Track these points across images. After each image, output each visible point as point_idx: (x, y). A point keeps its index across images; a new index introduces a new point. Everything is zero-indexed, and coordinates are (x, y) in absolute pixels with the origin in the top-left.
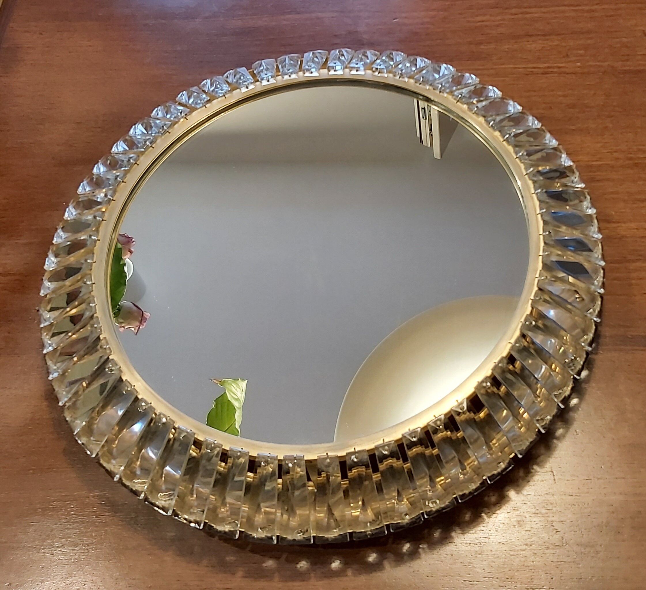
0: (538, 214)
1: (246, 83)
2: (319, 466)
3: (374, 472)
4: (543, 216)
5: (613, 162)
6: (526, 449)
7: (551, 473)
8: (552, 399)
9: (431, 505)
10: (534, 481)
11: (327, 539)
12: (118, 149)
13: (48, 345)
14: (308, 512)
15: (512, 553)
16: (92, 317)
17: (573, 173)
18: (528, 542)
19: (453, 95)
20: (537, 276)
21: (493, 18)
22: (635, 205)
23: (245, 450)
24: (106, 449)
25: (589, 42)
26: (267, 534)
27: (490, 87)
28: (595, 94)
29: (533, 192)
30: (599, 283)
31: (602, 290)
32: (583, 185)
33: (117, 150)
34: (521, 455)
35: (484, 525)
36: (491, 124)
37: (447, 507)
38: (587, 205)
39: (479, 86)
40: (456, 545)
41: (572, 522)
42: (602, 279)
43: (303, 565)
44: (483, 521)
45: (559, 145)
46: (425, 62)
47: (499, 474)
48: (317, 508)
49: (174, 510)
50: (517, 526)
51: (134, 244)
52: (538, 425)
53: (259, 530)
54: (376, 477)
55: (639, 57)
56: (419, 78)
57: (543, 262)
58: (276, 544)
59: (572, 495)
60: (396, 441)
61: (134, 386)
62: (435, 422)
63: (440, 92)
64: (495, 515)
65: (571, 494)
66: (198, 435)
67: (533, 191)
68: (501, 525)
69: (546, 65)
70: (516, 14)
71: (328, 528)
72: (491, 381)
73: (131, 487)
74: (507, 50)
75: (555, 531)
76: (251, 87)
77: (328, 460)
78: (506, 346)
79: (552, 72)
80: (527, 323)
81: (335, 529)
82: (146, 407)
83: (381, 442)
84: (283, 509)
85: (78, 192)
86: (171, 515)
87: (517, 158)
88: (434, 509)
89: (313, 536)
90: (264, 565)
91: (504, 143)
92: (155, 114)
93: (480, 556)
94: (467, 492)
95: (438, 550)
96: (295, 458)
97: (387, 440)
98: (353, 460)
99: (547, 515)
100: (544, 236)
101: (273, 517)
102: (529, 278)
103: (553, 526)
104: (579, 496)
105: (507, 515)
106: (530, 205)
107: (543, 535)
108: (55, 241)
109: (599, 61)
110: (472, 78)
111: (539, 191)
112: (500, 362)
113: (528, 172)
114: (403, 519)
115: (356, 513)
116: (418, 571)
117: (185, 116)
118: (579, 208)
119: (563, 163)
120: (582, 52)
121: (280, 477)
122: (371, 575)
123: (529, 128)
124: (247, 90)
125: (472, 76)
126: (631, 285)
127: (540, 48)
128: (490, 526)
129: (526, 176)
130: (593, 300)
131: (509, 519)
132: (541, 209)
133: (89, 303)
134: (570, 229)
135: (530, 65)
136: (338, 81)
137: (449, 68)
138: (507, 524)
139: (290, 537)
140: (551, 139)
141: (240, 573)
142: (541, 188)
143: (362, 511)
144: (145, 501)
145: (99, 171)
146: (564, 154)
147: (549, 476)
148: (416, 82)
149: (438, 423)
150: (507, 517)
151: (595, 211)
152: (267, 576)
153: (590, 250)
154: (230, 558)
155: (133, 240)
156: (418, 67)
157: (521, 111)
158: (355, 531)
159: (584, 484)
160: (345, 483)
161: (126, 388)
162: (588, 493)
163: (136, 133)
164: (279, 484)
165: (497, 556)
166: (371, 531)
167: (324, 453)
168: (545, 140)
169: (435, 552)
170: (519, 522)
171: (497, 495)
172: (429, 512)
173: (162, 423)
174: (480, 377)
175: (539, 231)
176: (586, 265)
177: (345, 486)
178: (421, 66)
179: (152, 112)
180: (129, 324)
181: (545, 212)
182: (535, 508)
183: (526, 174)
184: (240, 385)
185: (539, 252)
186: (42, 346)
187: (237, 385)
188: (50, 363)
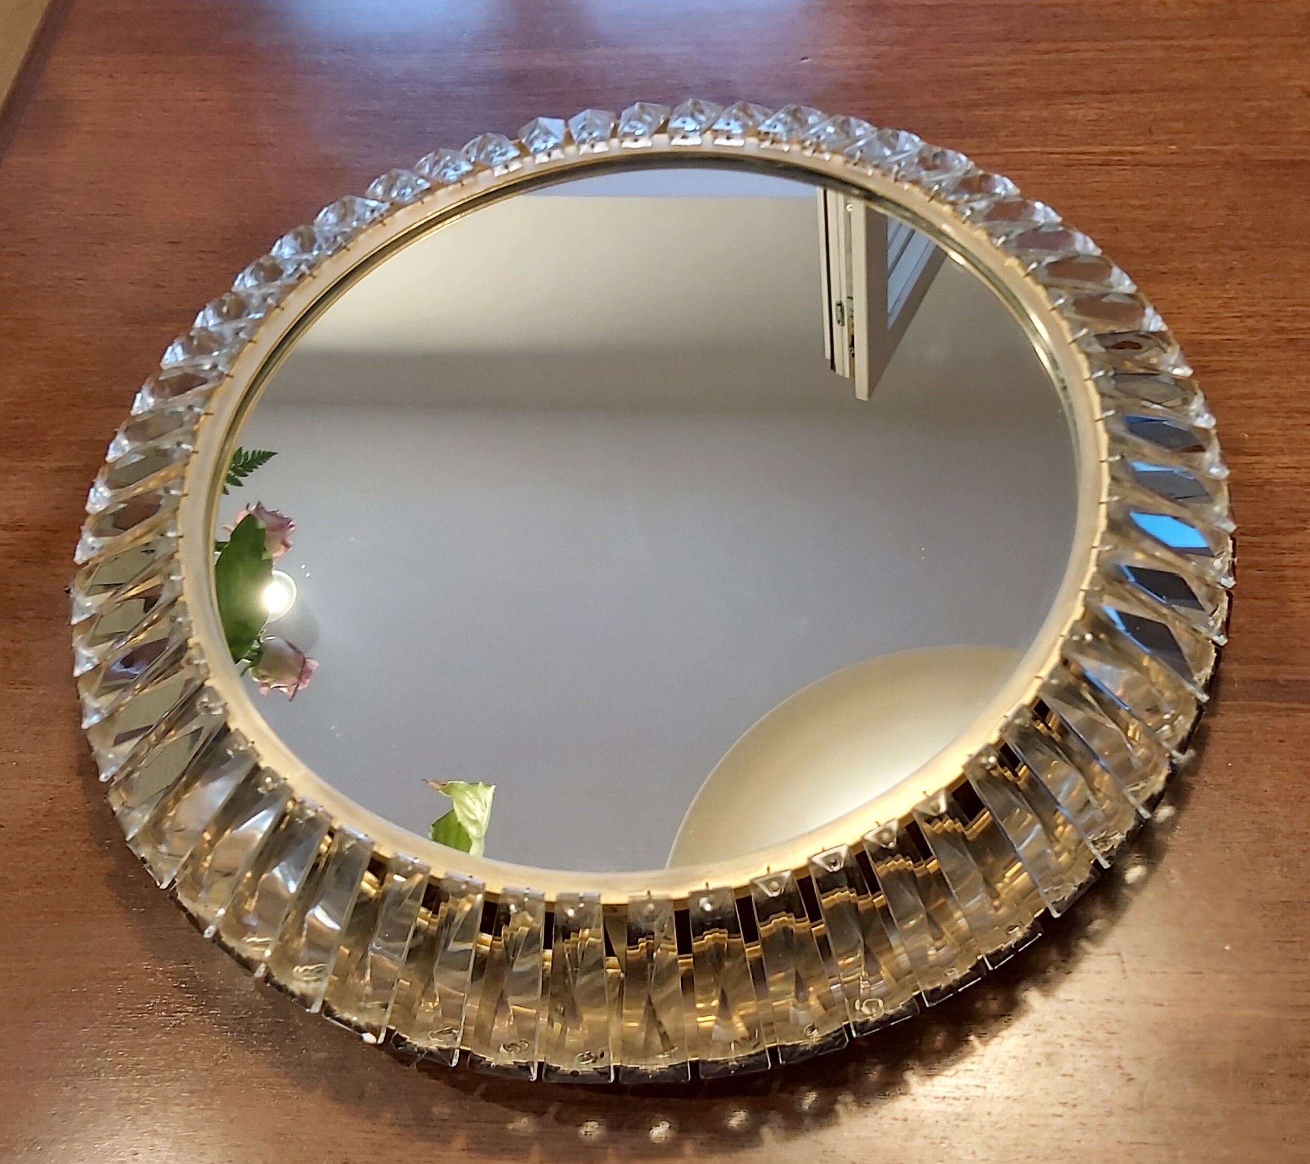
0: (1097, 421)
1: (504, 158)
2: (631, 919)
3: (746, 942)
4: (1109, 425)
5: (1243, 337)
6: (1068, 901)
7: (1115, 957)
8: (1127, 800)
9: (865, 1010)
10: (1081, 972)
11: (645, 1074)
12: (245, 284)
13: (84, 661)
14: (605, 1018)
15: (1034, 1121)
16: (173, 602)
17: (1169, 345)
18: (1069, 1098)
19: (922, 187)
20: (1097, 543)
21: (1000, 59)
22: (1290, 422)
23: (478, 880)
24: (189, 870)
25: (1193, 106)
26: (518, 1058)
27: (997, 177)
28: (1206, 205)
30: (1224, 566)
31: (1230, 580)
32: (1187, 372)
33: (243, 286)
34: (1058, 912)
35: (974, 1059)
36: (1001, 241)
37: (901, 1014)
38: (1198, 408)
39: (973, 174)
40: (914, 1100)
41: (1161, 1060)
42: (1230, 558)
43: (592, 1129)
44: (972, 1051)
45: (1137, 291)
46: (864, 128)
47: (1011, 950)
48: (625, 1011)
49: (324, 1002)
50: (1043, 1065)
51: (294, 531)
52: (1095, 851)
53: (502, 1049)
54: (753, 950)
55: (1296, 138)
56: (853, 154)
57: (1108, 516)
58: (536, 1082)
59: (1161, 1005)
60: (796, 872)
61: (253, 743)
62: (879, 835)
63: (896, 180)
64: (996, 1040)
65: (1159, 1003)
66: (380, 845)
67: (1087, 375)
68: (1011, 1062)
69: (1107, 148)
70: (1047, 53)
71: (647, 1051)
72: (997, 753)
73: (237, 950)
74: (1027, 119)
75: (1127, 1077)
76: (514, 166)
77: (651, 906)
78: (1030, 682)
79: (1120, 163)
80: (1075, 638)
81: (663, 1053)
82: (276, 785)
83: (763, 872)
84: (553, 1009)
85: (162, 364)
86: (320, 1013)
87: (1054, 309)
88: (872, 1019)
89: (615, 1067)
90: (510, 1126)
91: (1028, 280)
92: (323, 218)
93: (966, 1124)
94: (942, 984)
95: (876, 1108)
96: (581, 899)
97: (775, 869)
98: (702, 909)
99: (1108, 1044)
100: (1110, 464)
101: (532, 1025)
102: (1078, 547)
103: (1121, 1068)
104: (1178, 1007)
105: (1022, 1041)
106: (1079, 402)
107: (1101, 1087)
108: (110, 457)
109: (1215, 144)
110: (960, 159)
111: (1101, 373)
112: (1018, 714)
113: (1077, 337)
114: (806, 1037)
115: (707, 1022)
116: (833, 1151)
117: (380, 218)
118: (1183, 415)
119: (1148, 325)
120: (1180, 125)
121: (548, 946)
122: (733, 1155)
123: (1076, 254)
124: (505, 171)
125: (961, 155)
126: (1283, 578)
127: (1095, 117)
128: (987, 1062)
129: (1073, 346)
130: (1213, 600)
131: (1027, 1049)
132: (1104, 409)
133: (169, 575)
135: (1076, 149)
136: (688, 156)
137: (913, 140)
138: (1024, 1059)
139: (565, 1068)
140: (1122, 279)
141: (459, 1142)
142: (1105, 369)
143: (719, 1019)
144: (266, 982)
145: (205, 324)
146: (1150, 308)
147: (1112, 963)
148: (846, 161)
150: (1024, 1044)
151: (1214, 421)
152: (517, 1150)
153: (1208, 498)
154: (441, 1110)
155: (291, 523)
156: (851, 135)
157: (1058, 223)
158: (704, 1058)
159: (1187, 983)
160: (685, 962)
161: (236, 746)
162: (1196, 1000)
163: (282, 252)
164: (545, 960)
165: (1003, 1125)
166: (738, 1060)
167: (643, 890)
168: (1112, 279)
169: (870, 1112)
170: (1049, 1056)
171: (1001, 998)
172: (863, 1024)
173: (306, 818)
174: (976, 745)
175: (1098, 453)
177: (684, 968)
178: (858, 134)
179: (317, 215)
180: (277, 680)
181: (1112, 416)
182: (1083, 1028)
183: (1074, 341)
184: (481, 794)
185: (1100, 497)
186: (72, 662)
187: (476, 794)
188: (87, 697)
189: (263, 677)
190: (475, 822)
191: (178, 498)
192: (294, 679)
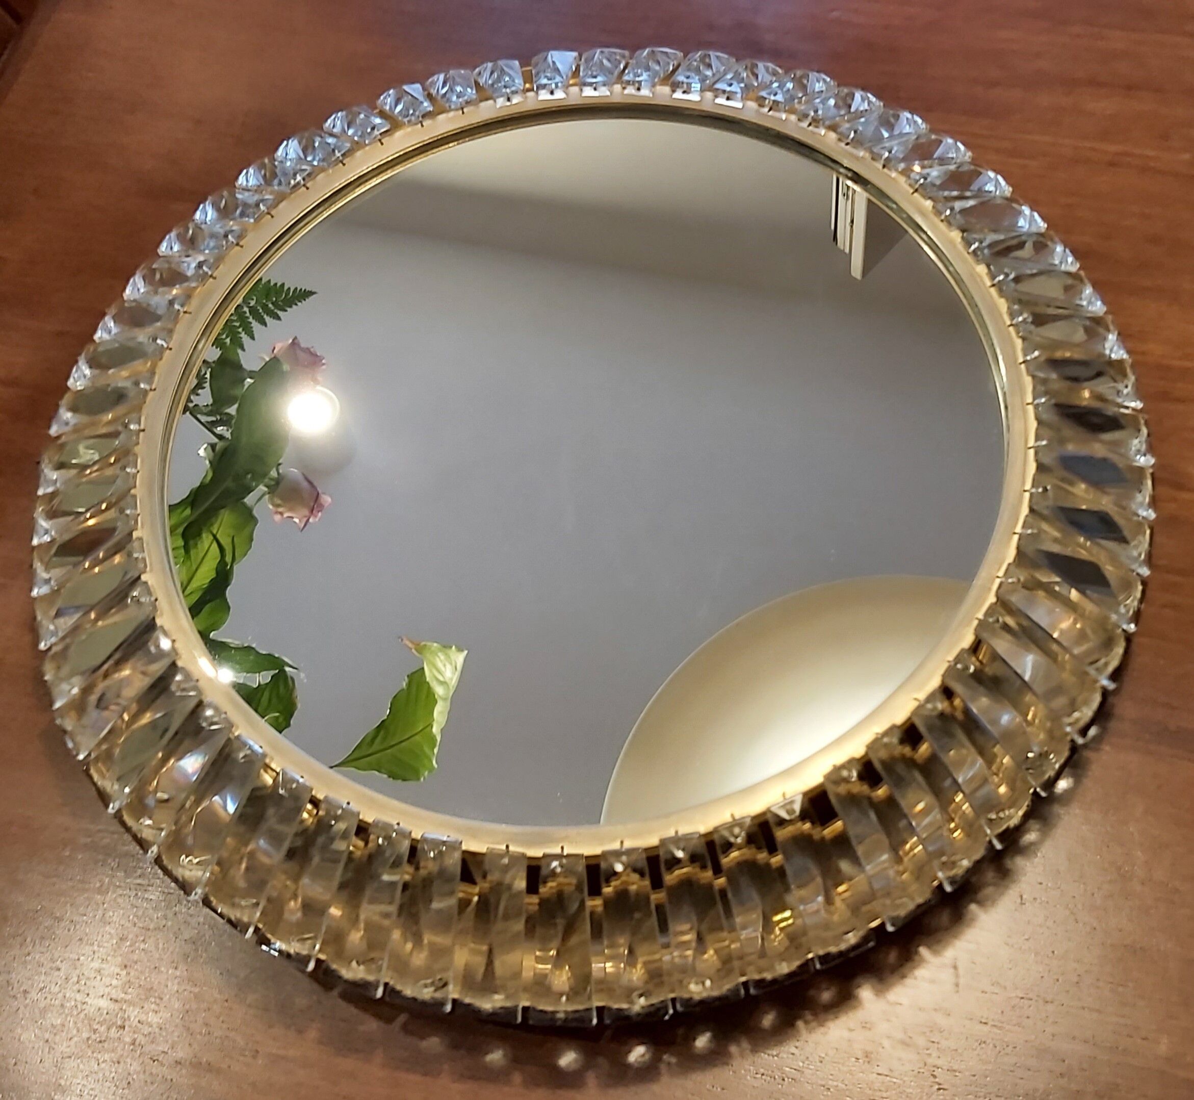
0: (1030, 448)
1: (508, 90)
2: (487, 867)
3: (589, 896)
4: (1040, 454)
6: (906, 917)
7: (952, 970)
8: (981, 827)
9: (692, 987)
10: (916, 978)
11: (479, 1010)
12: (247, 181)
13: (43, 532)
14: (450, 942)
16: (125, 494)
17: (1125, 375)
19: (909, 177)
20: (1001, 574)
23: (354, 807)
24: (104, 747)
26: (367, 975)
27: (991, 174)
29: (1030, 400)
30: (1128, 611)
31: (1133, 626)
32: (1138, 405)
33: (245, 183)
34: (893, 925)
35: (797, 1044)
36: (973, 247)
37: (724, 998)
38: (1138, 446)
39: (966, 168)
40: (734, 1072)
41: (974, 1076)
42: (1136, 603)
44: (796, 1036)
45: (1106, 313)
46: (869, 103)
47: (841, 954)
52: (939, 874)
53: (354, 964)
54: (594, 905)
56: (847, 133)
57: (1018, 548)
58: (379, 999)
59: (985, 1023)
60: (646, 850)
61: (174, 641)
63: (884, 166)
64: (822, 1030)
65: (984, 1021)
67: (1029, 398)
68: (832, 1053)
69: (1120, 148)
71: (484, 990)
72: (859, 768)
73: (135, 829)
75: (937, 1087)
76: (517, 99)
77: (507, 860)
78: (906, 703)
79: (1129, 165)
80: (959, 666)
81: (498, 994)
82: (188, 685)
83: (617, 846)
84: (405, 928)
85: (158, 250)
87: (1011, 325)
88: (698, 997)
89: (452, 999)
91: (993, 291)
92: (330, 124)
94: (768, 976)
96: (444, 844)
97: (628, 844)
98: (553, 870)
99: (928, 1052)
100: (1032, 495)
102: (983, 574)
103: (935, 1077)
104: (1000, 1028)
105: (846, 1035)
106: (1017, 426)
108: (97, 336)
110: (958, 149)
111: (1043, 400)
112: (886, 733)
113: (1028, 358)
114: (634, 1004)
117: (379, 137)
118: (1123, 451)
119: (1107, 352)
123: (1052, 268)
124: (507, 104)
125: (959, 144)
128: (809, 1049)
129: (1023, 366)
130: (1108, 644)
131: (849, 1043)
132: (1037, 438)
133: (126, 467)
134: (1091, 490)
135: (1087, 144)
136: (687, 112)
137: (915, 122)
138: (844, 1052)
139: (408, 992)
140: (1093, 299)
142: (1048, 397)
144: (155, 864)
145: (204, 218)
146: (1113, 334)
147: (947, 976)
148: (840, 140)
149: (737, 830)
150: (847, 1038)
151: (1152, 461)
153: (1124, 540)
155: (323, 361)
156: (853, 110)
157: (1043, 230)
158: (536, 1006)
159: (1013, 1007)
160: (531, 902)
162: (1019, 1025)
163: (287, 154)
166: (566, 1012)
167: (503, 844)
168: (1081, 299)
170: (867, 1053)
171: (835, 989)
172: (688, 1000)
174: (841, 756)
175: (1024, 483)
176: (1109, 569)
177: (531, 909)
178: (862, 108)
179: (326, 120)
180: (291, 509)
181: (1044, 446)
182: (905, 1033)
183: (1024, 362)
184: (453, 657)
185: (1015, 527)
186: (31, 529)
187: (448, 657)
188: (38, 566)
189: (278, 506)
190: (443, 683)
191: (145, 393)
192: (306, 512)
